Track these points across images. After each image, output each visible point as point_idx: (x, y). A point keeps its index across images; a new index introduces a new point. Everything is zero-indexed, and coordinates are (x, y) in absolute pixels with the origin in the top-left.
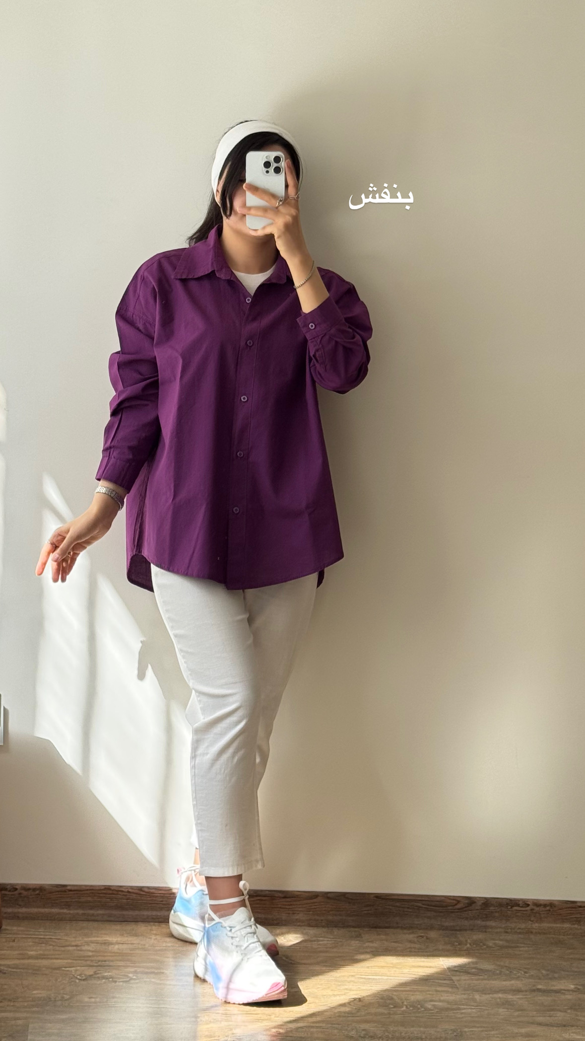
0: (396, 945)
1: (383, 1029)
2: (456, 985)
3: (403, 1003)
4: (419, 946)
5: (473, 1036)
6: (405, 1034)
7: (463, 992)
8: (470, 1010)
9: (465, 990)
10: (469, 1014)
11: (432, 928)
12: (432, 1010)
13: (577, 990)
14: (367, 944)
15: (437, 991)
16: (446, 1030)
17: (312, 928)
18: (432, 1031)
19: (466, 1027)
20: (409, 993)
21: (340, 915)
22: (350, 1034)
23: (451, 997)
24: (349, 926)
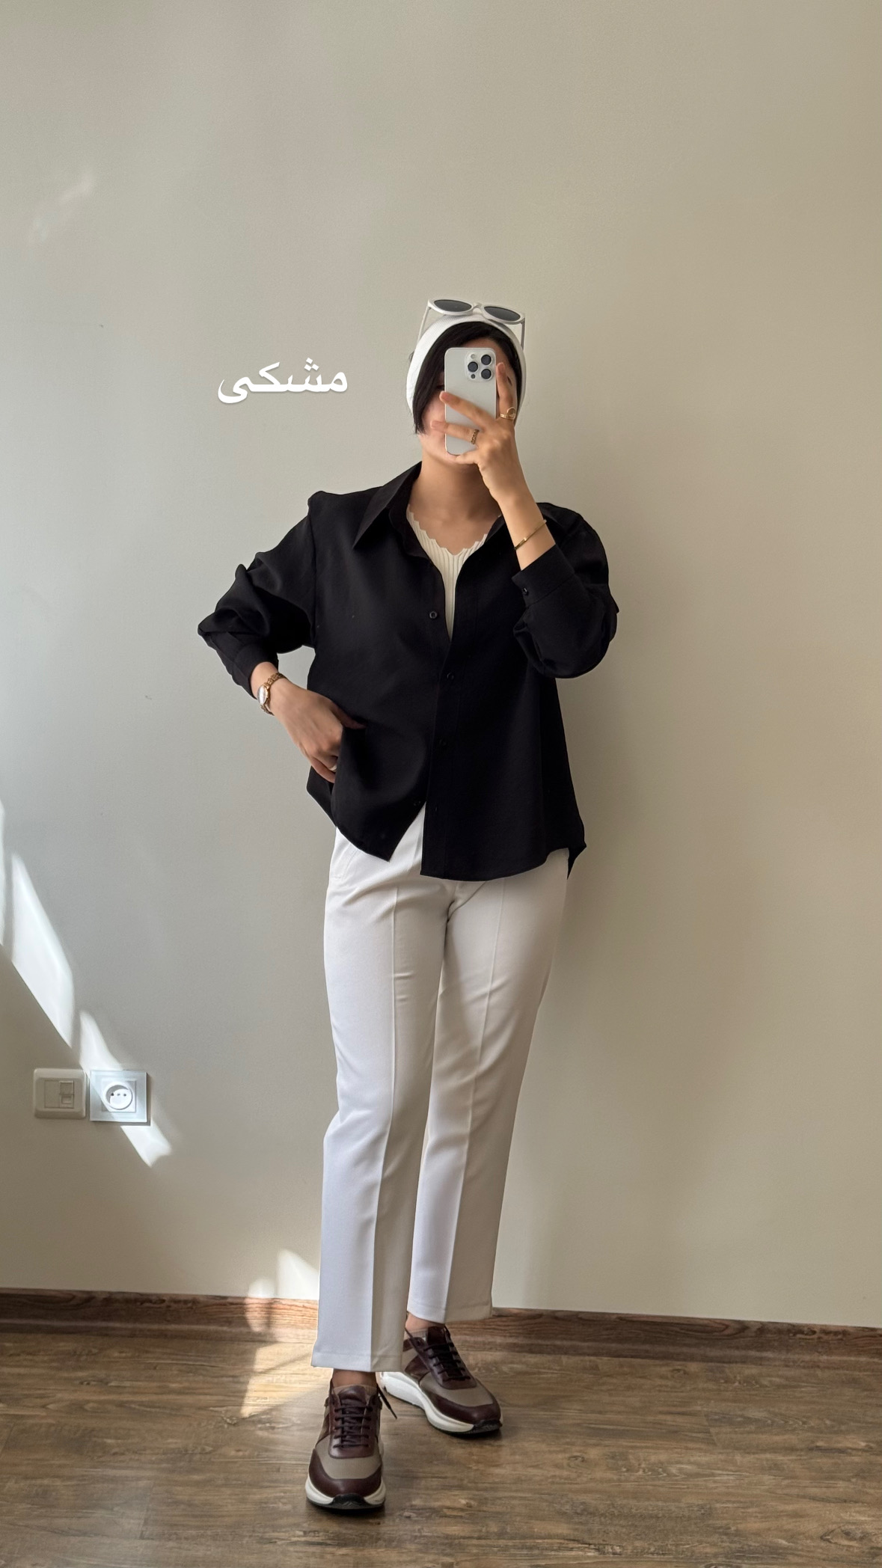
0: (642, 1381)
1: (608, 1502)
2: (713, 1440)
3: (639, 1465)
4: (672, 1383)
5: (725, 1515)
6: (637, 1510)
7: (720, 1451)
8: (725, 1478)
9: (723, 1448)
10: (724, 1483)
11: (692, 1358)
12: (677, 1476)
13: (868, 1450)
14: (605, 1379)
15: (687, 1448)
16: (691, 1506)
17: (533, 1355)
18: (672, 1506)
19: (717, 1501)
20: (650, 1450)
21: (571, 1340)
22: (564, 1509)
23: (704, 1459)
24: (584, 1354)
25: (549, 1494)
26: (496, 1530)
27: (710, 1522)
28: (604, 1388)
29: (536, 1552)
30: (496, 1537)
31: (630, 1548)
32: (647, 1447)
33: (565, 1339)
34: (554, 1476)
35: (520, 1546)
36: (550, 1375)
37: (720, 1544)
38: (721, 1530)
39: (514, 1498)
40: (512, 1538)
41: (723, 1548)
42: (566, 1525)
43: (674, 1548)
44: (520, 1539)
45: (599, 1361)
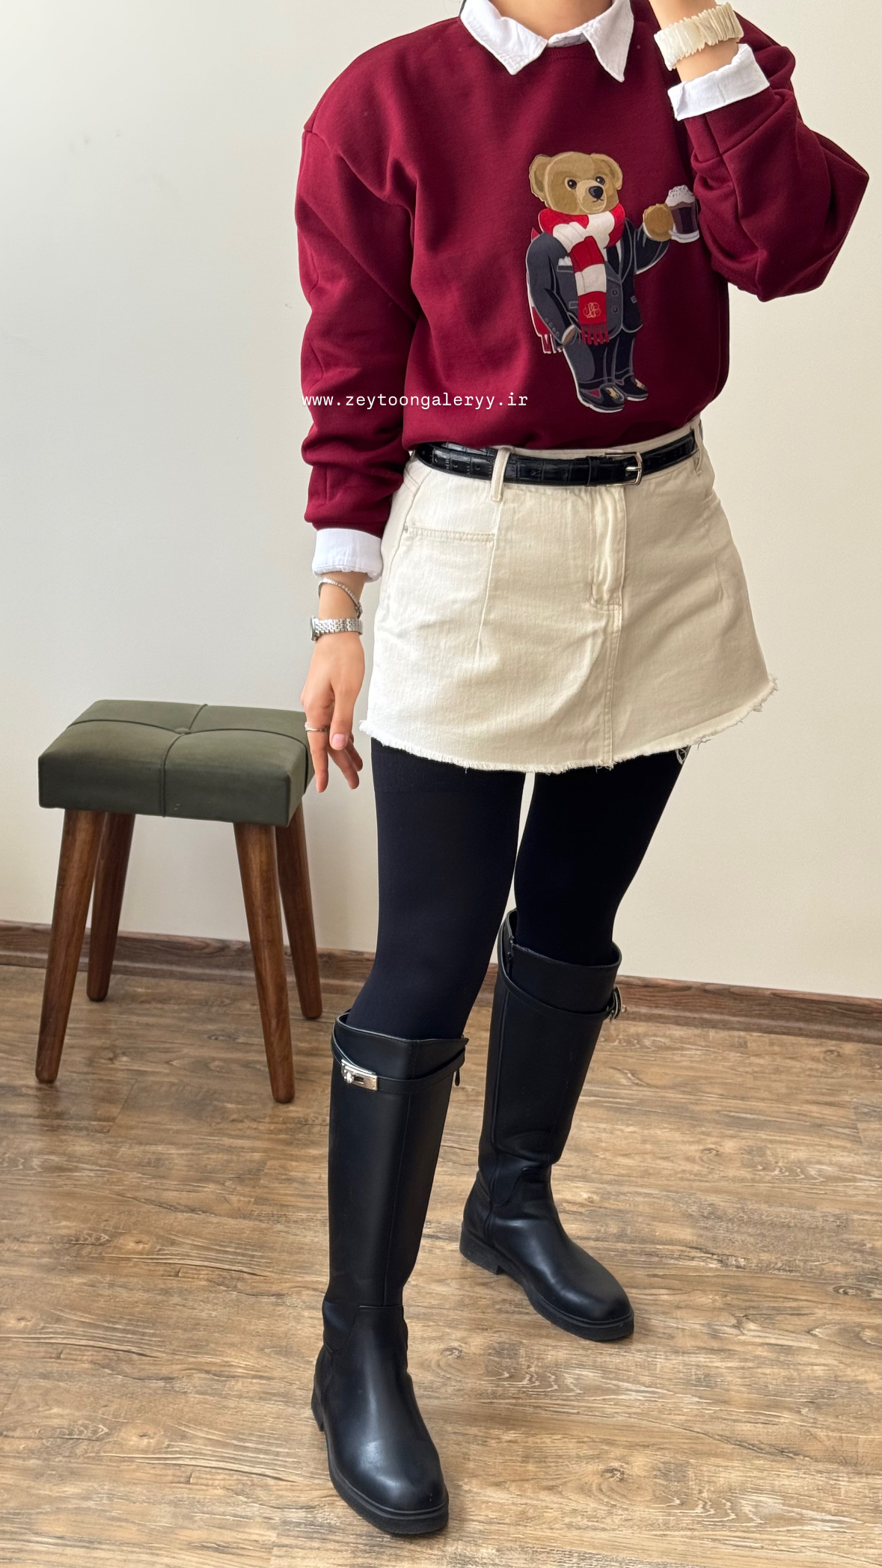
0: (790, 1063)
1: (739, 1206)
2: (860, 1138)
3: (777, 1163)
4: (824, 1067)
5: (862, 1229)
6: (767, 1216)
7: (866, 1151)
8: (867, 1183)
9: (870, 1148)
10: (865, 1190)
11: (848, 1038)
12: (816, 1179)
14: (753, 1059)
15: (830, 1146)
16: (827, 1216)
17: (678, 1028)
18: (806, 1215)
19: (856, 1212)
20: (789, 1146)
21: (721, 1013)
22: (689, 1210)
23: (847, 1159)
24: (733, 1029)
25: (677, 1192)
26: (615, 1231)
27: (845, 1236)
28: (748, 1069)
29: (656, 1259)
30: (614, 1240)
31: (755, 1261)
32: (787, 1142)
33: (714, 1013)
34: (684, 1171)
35: (639, 1251)
36: (693, 1052)
37: (853, 1262)
38: (855, 1247)
39: (639, 1194)
40: (632, 1241)
41: (856, 1267)
42: (689, 1230)
43: (802, 1264)
44: (640, 1243)
45: (748, 1037)
